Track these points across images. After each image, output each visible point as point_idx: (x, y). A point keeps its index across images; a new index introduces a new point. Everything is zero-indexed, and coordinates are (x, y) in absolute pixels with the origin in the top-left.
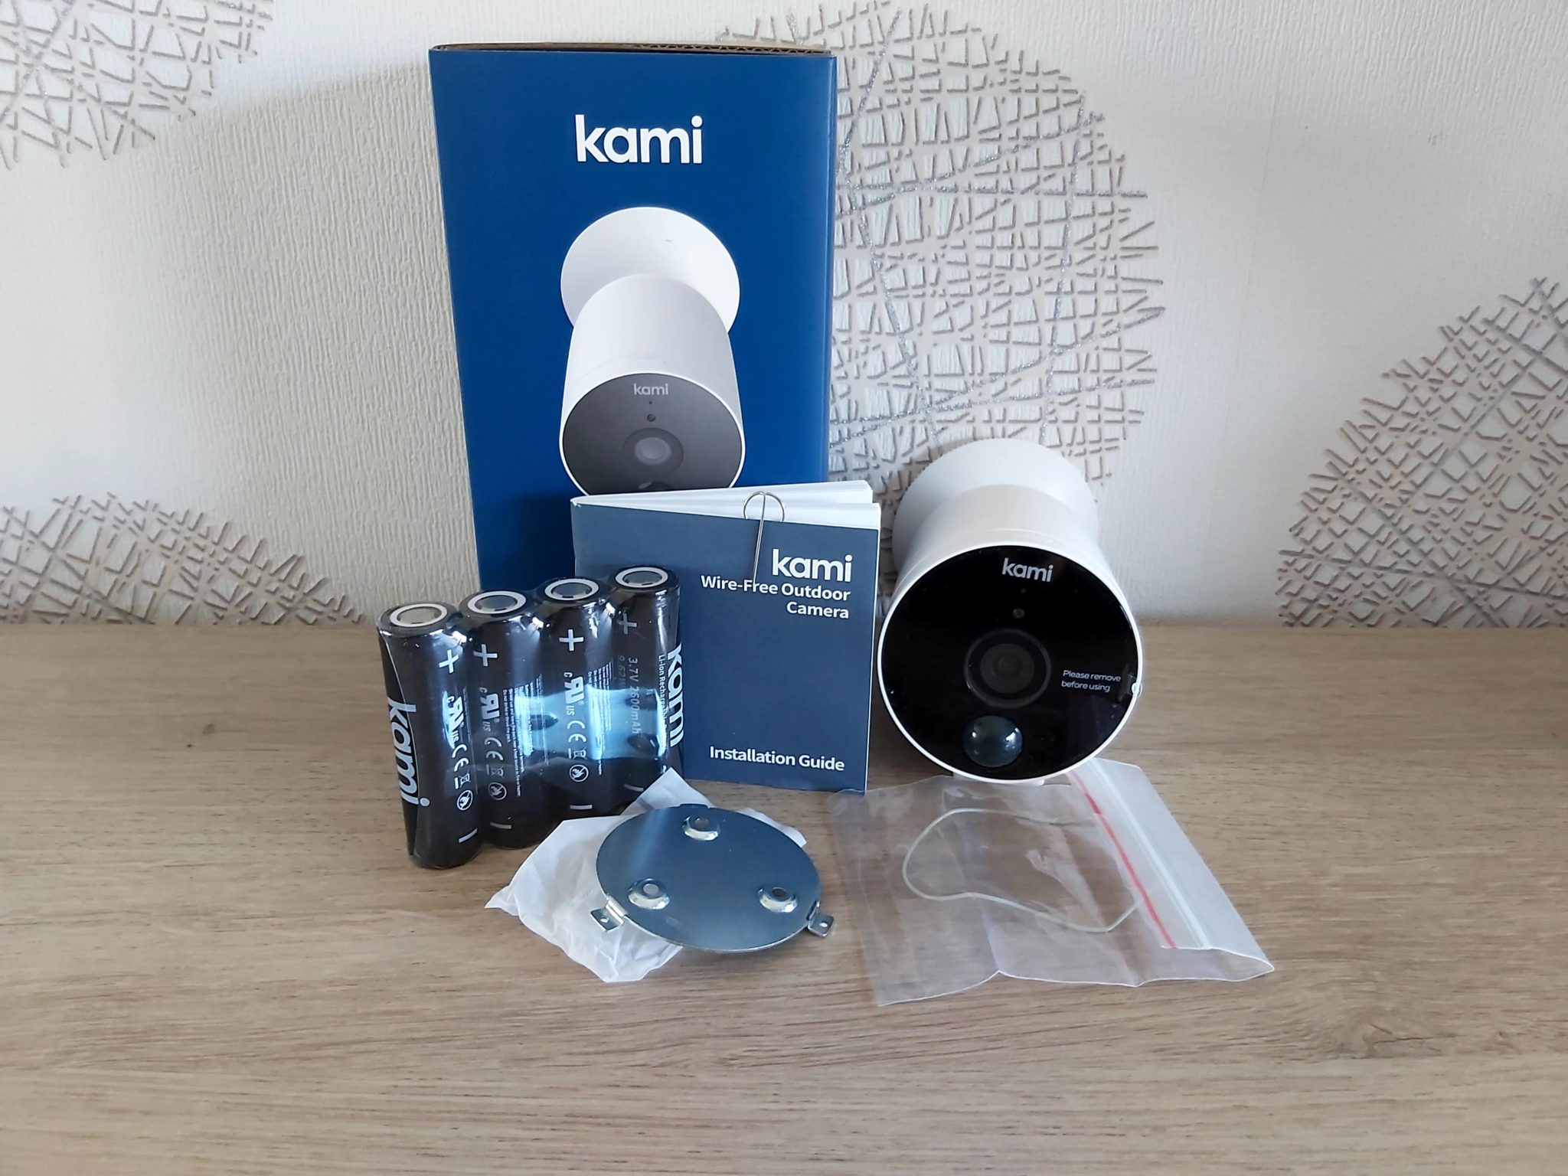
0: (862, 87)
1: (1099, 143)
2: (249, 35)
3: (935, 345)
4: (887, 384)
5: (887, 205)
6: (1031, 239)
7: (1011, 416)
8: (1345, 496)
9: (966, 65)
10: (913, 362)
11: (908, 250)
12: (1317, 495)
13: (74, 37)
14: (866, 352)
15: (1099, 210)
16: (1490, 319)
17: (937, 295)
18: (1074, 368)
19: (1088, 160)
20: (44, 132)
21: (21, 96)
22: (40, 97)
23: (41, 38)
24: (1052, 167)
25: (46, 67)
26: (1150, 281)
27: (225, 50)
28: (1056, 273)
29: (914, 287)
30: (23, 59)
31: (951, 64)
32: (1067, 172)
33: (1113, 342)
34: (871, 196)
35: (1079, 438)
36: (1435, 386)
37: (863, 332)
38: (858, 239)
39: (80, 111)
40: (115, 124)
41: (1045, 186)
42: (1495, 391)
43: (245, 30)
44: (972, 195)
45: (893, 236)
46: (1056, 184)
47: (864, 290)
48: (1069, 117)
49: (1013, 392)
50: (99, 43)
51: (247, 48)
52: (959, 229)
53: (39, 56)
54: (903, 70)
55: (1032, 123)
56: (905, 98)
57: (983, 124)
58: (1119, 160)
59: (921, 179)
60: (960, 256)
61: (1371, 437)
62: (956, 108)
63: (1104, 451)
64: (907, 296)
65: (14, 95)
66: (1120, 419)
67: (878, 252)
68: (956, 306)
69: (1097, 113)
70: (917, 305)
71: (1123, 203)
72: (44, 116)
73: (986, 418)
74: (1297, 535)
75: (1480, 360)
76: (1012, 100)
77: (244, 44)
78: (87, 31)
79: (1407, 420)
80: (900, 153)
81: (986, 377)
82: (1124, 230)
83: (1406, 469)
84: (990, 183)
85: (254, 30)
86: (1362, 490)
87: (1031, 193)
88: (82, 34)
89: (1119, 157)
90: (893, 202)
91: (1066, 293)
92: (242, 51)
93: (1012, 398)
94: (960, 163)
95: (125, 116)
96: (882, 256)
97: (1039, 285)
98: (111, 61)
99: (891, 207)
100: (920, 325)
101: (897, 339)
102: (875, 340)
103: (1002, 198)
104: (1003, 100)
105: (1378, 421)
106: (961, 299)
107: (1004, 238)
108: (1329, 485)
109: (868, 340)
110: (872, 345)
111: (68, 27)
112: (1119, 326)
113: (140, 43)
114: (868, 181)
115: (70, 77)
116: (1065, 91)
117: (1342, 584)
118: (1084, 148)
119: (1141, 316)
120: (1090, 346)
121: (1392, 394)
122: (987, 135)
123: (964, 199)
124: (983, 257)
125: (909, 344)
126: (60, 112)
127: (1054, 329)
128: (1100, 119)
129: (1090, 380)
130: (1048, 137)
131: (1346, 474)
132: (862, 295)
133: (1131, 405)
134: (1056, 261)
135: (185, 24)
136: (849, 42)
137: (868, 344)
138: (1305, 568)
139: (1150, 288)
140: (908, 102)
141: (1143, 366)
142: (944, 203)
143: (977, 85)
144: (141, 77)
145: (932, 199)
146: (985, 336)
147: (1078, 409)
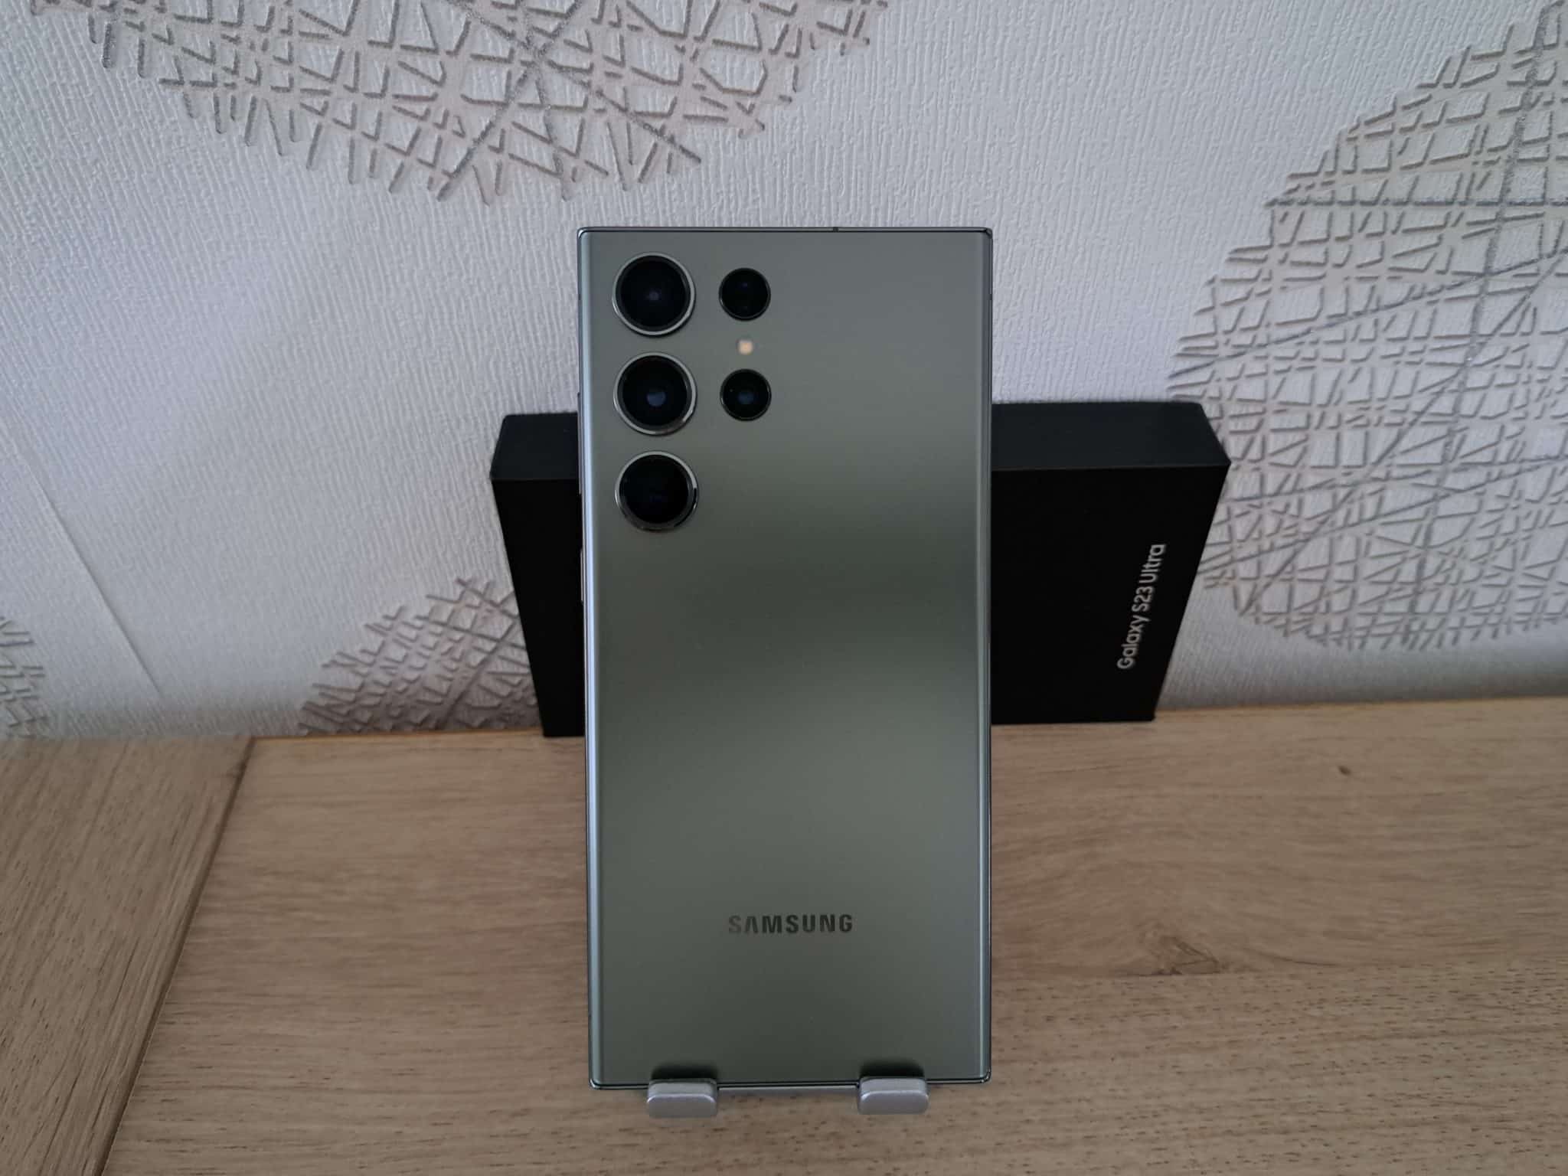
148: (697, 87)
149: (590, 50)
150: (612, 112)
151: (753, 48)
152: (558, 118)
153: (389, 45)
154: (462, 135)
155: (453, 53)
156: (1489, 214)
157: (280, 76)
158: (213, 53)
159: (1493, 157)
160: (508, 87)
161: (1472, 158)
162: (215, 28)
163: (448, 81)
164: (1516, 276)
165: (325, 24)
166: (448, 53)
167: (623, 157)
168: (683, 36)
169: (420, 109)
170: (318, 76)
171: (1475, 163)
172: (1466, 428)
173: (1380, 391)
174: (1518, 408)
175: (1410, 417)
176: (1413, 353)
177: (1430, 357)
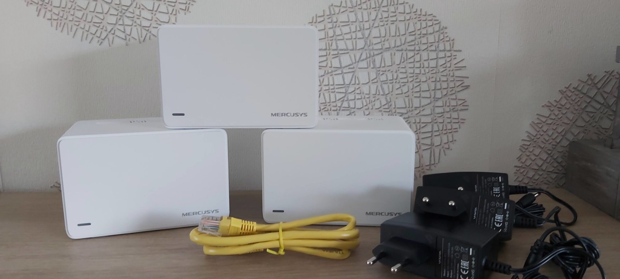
0: (373, 20)
1: (446, 35)
2: (189, 7)
3: (397, 98)
4: (381, 111)
5: (381, 55)
6: (426, 64)
7: (422, 121)
8: (534, 147)
9: (404, 13)
10: (390, 104)
11: (387, 69)
12: (524, 146)
13: (135, 7)
14: (374, 101)
15: (447, 56)
16: (575, 87)
17: (397, 82)
18: (442, 105)
19: (443, 40)
20: (123, 35)
21: (117, 25)
22: (123, 25)
23: (126, 8)
24: (432, 43)
25: (126, 16)
26: (464, 77)
27: (181, 11)
28: (434, 75)
29: (390, 80)
30: (120, 14)
31: (400, 13)
32: (436, 44)
33: (454, 97)
34: (376, 53)
35: (445, 128)
36: (560, 109)
37: (373, 95)
38: (372, 66)
39: (134, 29)
40: (144, 33)
41: (430, 49)
42: (580, 111)
43: (187, 5)
44: (407, 52)
45: (383, 65)
46: (433, 48)
47: (374, 81)
48: (437, 28)
49: (422, 113)
50: (143, 9)
51: (188, 11)
52: (404, 62)
53: (124, 13)
54: (385, 15)
55: (425, 30)
56: (386, 23)
57: (410, 30)
58: (452, 40)
59: (391, 47)
60: (404, 70)
61: (540, 127)
62: (402, 26)
63: (453, 132)
64: (387, 83)
65: (115, 24)
66: (457, 121)
67: (378, 69)
68: (403, 86)
69: (445, 27)
70: (391, 86)
71: (455, 53)
72: (123, 30)
73: (414, 121)
74: (519, 160)
75: (573, 101)
76: (419, 23)
77: (187, 9)
78: (140, 6)
79: (552, 121)
80: (385, 39)
81: (413, 108)
82: (455, 62)
83: (554, 137)
84: (412, 48)
85: (190, 5)
86: (540, 145)
87: (426, 51)
88: (138, 6)
89: (452, 39)
90: (382, 54)
91: (438, 81)
92: (186, 11)
93: (423, 115)
94: (403, 42)
95: (148, 30)
96: (379, 71)
97: (429, 79)
98: (146, 14)
99: (382, 56)
100: (392, 92)
101: (384, 96)
102: (377, 97)
103: (416, 53)
104: (416, 23)
105: (542, 121)
106: (404, 84)
107: (418, 65)
108: (528, 143)
109: (375, 97)
110: (376, 98)
111: (134, 5)
112: (455, 91)
113: (155, 9)
114: (375, 48)
115: (133, 19)
116: (435, 20)
117: (537, 177)
118: (442, 37)
119: (462, 89)
120: (446, 98)
121: (546, 112)
122: (411, 34)
123: (405, 53)
124: (412, 71)
125: (388, 98)
126: (128, 29)
127: (435, 93)
128: (446, 28)
129: (448, 109)
130: (430, 34)
131: (533, 139)
132: (373, 83)
133: (461, 117)
134: (434, 72)
135: (170, 4)
136: (369, 7)
137: (375, 98)
138: (523, 172)
139: (465, 80)
140: (387, 24)
141: (464, 104)
142: (399, 54)
143: (408, 19)
144: (154, 19)
145: (395, 53)
146: (413, 95)
147: (444, 118)
148: (155, 21)
149: (133, 13)
150: (138, 26)
151: (167, 13)
152: (126, 27)
153: (94, 12)
154: (106, 31)
155: (106, 14)
156: (336, 52)
157: (70, 18)
158: (59, 13)
159: (331, 39)
160: (117, 20)
161: (327, 39)
162: (61, 9)
163: (105, 20)
164: (349, 68)
165: (82, 8)
166: (105, 14)
167: (140, 36)
168: (152, 11)
169: (98, 25)
170: (78, 18)
171: (328, 40)
172: (354, 112)
173: (328, 101)
174: (365, 106)
175: (338, 109)
176: (332, 89)
177: (337, 90)
